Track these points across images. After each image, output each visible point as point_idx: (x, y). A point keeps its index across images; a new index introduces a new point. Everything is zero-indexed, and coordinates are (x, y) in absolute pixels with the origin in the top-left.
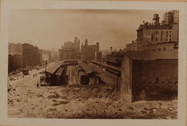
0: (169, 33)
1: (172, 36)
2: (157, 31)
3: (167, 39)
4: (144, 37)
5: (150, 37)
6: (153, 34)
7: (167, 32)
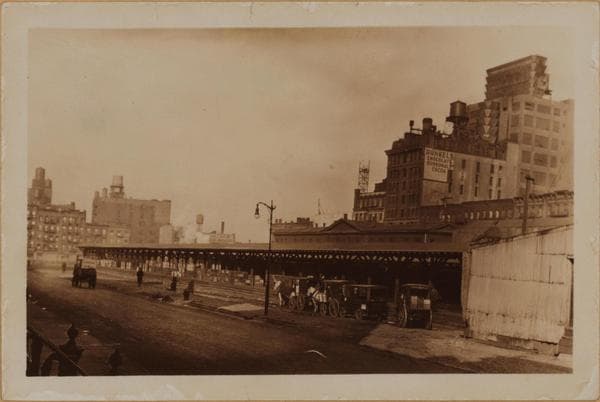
0: (496, 170)
1: (503, 182)
2: (464, 161)
3: (491, 190)
4: (426, 176)
5: (444, 177)
6: (452, 168)
7: (492, 166)
